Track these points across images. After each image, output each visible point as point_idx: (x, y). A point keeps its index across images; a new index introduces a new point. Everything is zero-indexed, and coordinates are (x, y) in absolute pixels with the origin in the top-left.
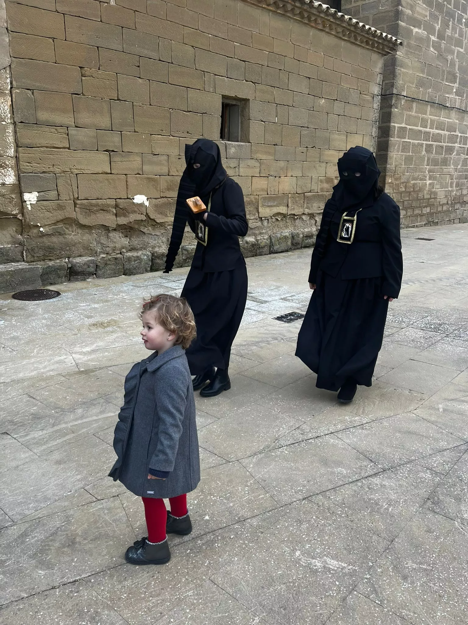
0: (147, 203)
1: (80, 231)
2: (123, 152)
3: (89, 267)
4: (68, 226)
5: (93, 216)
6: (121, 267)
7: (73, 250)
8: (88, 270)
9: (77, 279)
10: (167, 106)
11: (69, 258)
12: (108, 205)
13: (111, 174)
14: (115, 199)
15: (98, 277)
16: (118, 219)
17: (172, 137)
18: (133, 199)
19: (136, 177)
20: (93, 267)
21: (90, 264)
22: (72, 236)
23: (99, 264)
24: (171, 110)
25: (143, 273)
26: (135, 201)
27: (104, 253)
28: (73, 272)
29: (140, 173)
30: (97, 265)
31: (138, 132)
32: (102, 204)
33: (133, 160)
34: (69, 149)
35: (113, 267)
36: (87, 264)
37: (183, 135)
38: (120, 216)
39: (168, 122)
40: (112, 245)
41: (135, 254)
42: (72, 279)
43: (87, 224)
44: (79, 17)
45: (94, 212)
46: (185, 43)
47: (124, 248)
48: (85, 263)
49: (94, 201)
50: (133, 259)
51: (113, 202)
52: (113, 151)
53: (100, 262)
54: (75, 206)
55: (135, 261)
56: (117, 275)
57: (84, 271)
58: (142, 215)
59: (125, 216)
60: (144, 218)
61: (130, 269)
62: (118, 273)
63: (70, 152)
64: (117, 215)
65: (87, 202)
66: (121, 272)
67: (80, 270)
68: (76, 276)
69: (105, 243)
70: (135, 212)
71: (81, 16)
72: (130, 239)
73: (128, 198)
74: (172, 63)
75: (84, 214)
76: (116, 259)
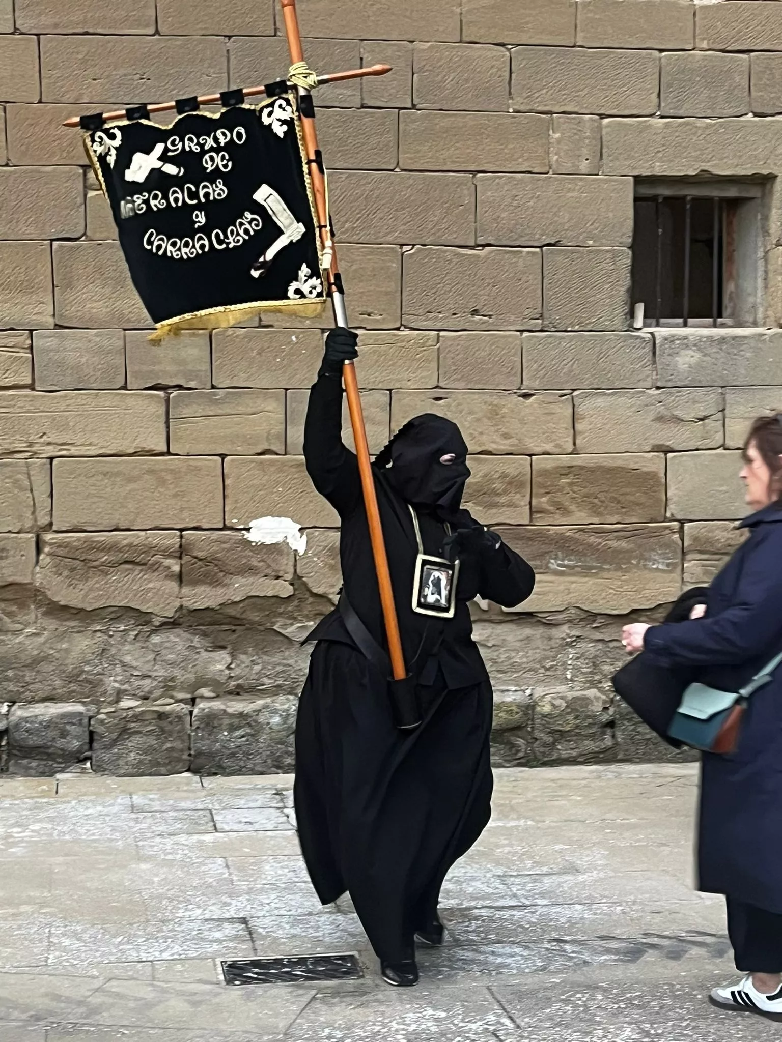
0: (299, 544)
1: (51, 624)
2: (213, 387)
3: (64, 734)
4: (14, 608)
5: (95, 581)
6: (178, 744)
7: (27, 679)
8: (60, 743)
9: (28, 768)
10: (390, 238)
11: (14, 703)
12: (150, 549)
13: (168, 453)
14: (181, 530)
15: (99, 769)
16: (185, 590)
17: (407, 332)
18: (248, 530)
19: (261, 463)
20: (77, 737)
21: (68, 727)
22: (20, 639)
23: (100, 729)
24: (405, 248)
25: (262, 773)
26: (253, 536)
27: (134, 696)
28: (14, 748)
29: (274, 448)
30: (91, 733)
31: (271, 326)
32: (130, 545)
33: (250, 410)
34: (32, 387)
35: (152, 741)
36: (60, 725)
37: (453, 322)
38: (195, 583)
39: (393, 286)
40: (162, 673)
41: (236, 706)
42: (11, 769)
43: (74, 603)
44: (87, 33)
45: (104, 570)
46: (465, 39)
47: (205, 685)
48: (50, 722)
49: (101, 537)
50: (226, 722)
51: (171, 540)
52: (179, 387)
53: (102, 722)
54: (39, 551)
55: (232, 728)
56: (163, 770)
57: (49, 748)
58: (280, 581)
59: (214, 582)
60: (286, 590)
61: (211, 755)
62: (165, 765)
63: (34, 396)
64: (185, 578)
65: (79, 539)
66: (179, 760)
67: (33, 741)
68: (25, 761)
69: (135, 664)
70: (250, 570)
71: (91, 31)
72: (233, 656)
73: (225, 528)
74: (414, 107)
75: (66, 573)
76: (161, 716)
